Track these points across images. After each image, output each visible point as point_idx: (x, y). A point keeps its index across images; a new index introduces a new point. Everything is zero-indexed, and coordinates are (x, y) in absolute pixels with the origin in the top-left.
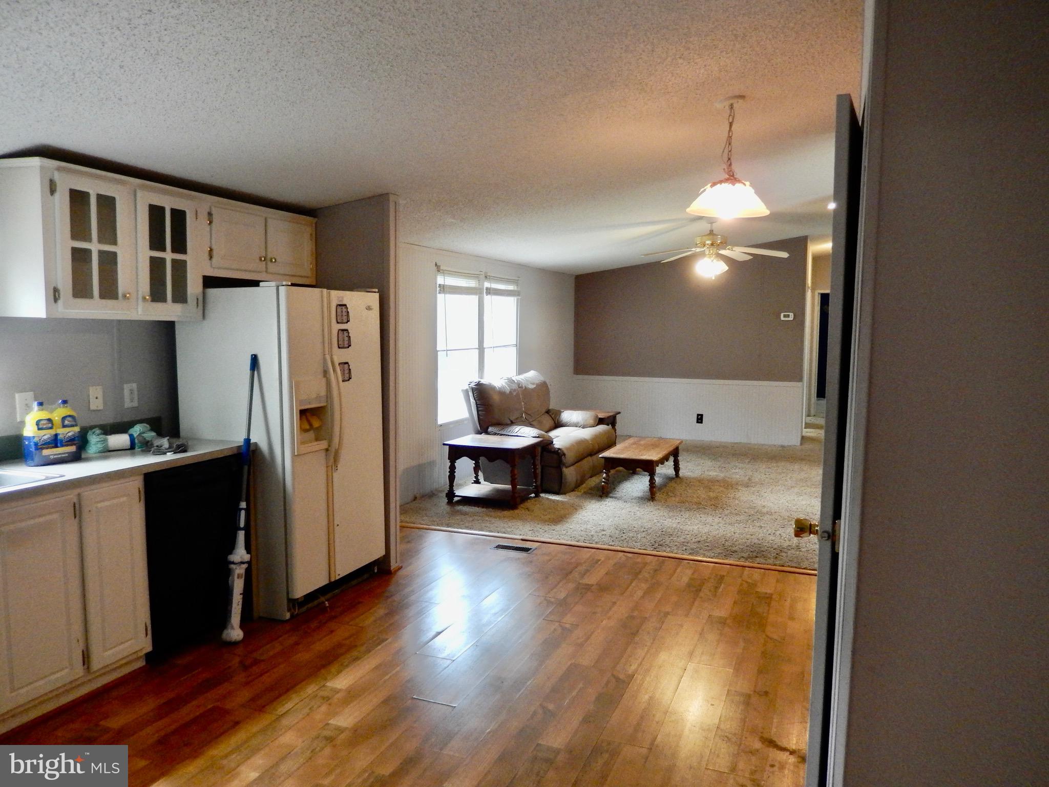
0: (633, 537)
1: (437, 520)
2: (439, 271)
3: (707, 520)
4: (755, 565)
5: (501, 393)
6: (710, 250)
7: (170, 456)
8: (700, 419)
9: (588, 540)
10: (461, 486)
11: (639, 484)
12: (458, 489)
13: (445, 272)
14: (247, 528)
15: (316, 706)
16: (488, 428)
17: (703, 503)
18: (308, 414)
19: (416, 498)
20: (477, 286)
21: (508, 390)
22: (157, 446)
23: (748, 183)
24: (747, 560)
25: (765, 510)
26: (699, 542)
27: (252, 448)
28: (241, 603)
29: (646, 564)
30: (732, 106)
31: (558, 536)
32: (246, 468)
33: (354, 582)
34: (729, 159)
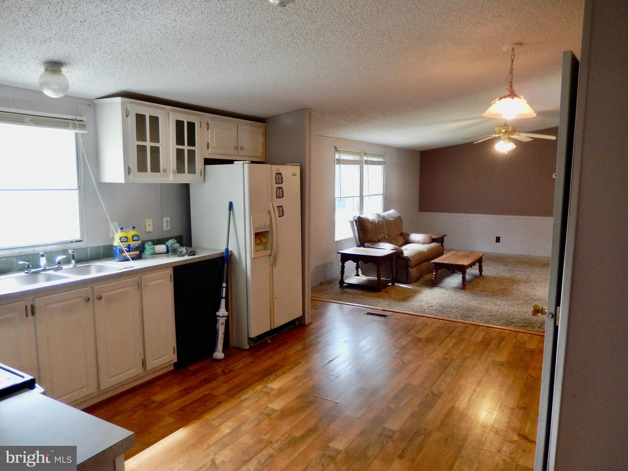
0: (450, 311)
1: (334, 297)
2: (336, 151)
3: (498, 303)
4: (526, 331)
5: (373, 223)
6: (504, 136)
7: (186, 258)
8: (498, 240)
9: (422, 312)
10: (348, 277)
11: (455, 280)
12: (346, 279)
13: (340, 151)
14: (227, 298)
15: (261, 397)
16: (364, 244)
17: (495, 292)
18: (260, 235)
19: (322, 283)
20: (360, 159)
21: (377, 221)
22: (180, 252)
23: (522, 97)
24: (521, 328)
25: (536, 298)
26: (491, 315)
27: (229, 254)
28: (223, 339)
29: (456, 328)
30: (513, 50)
31: (404, 309)
32: (226, 265)
33: (285, 330)
34: (511, 82)
